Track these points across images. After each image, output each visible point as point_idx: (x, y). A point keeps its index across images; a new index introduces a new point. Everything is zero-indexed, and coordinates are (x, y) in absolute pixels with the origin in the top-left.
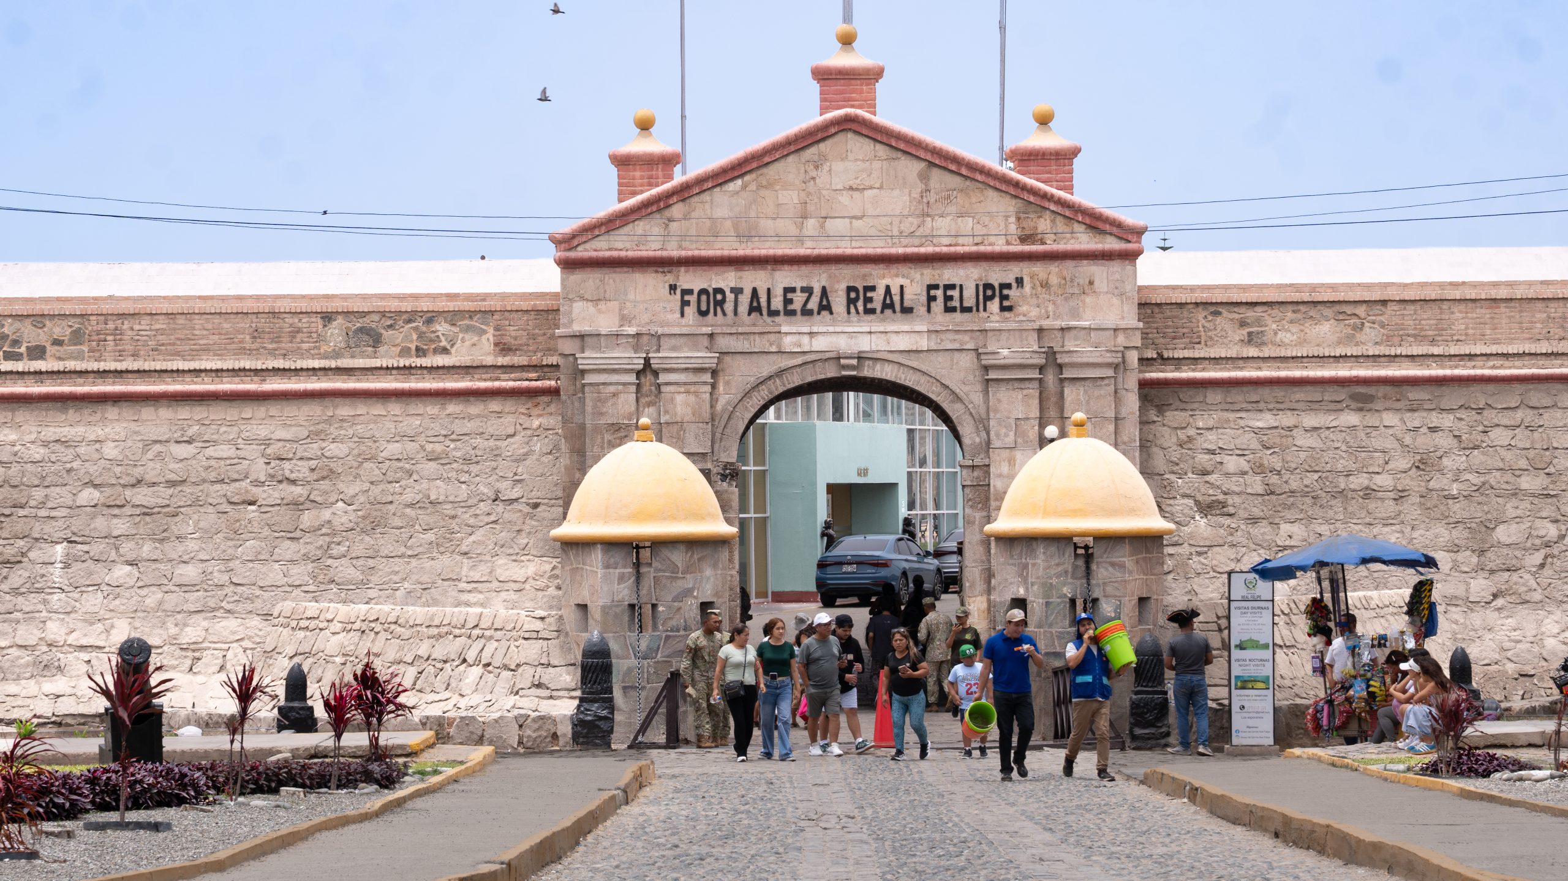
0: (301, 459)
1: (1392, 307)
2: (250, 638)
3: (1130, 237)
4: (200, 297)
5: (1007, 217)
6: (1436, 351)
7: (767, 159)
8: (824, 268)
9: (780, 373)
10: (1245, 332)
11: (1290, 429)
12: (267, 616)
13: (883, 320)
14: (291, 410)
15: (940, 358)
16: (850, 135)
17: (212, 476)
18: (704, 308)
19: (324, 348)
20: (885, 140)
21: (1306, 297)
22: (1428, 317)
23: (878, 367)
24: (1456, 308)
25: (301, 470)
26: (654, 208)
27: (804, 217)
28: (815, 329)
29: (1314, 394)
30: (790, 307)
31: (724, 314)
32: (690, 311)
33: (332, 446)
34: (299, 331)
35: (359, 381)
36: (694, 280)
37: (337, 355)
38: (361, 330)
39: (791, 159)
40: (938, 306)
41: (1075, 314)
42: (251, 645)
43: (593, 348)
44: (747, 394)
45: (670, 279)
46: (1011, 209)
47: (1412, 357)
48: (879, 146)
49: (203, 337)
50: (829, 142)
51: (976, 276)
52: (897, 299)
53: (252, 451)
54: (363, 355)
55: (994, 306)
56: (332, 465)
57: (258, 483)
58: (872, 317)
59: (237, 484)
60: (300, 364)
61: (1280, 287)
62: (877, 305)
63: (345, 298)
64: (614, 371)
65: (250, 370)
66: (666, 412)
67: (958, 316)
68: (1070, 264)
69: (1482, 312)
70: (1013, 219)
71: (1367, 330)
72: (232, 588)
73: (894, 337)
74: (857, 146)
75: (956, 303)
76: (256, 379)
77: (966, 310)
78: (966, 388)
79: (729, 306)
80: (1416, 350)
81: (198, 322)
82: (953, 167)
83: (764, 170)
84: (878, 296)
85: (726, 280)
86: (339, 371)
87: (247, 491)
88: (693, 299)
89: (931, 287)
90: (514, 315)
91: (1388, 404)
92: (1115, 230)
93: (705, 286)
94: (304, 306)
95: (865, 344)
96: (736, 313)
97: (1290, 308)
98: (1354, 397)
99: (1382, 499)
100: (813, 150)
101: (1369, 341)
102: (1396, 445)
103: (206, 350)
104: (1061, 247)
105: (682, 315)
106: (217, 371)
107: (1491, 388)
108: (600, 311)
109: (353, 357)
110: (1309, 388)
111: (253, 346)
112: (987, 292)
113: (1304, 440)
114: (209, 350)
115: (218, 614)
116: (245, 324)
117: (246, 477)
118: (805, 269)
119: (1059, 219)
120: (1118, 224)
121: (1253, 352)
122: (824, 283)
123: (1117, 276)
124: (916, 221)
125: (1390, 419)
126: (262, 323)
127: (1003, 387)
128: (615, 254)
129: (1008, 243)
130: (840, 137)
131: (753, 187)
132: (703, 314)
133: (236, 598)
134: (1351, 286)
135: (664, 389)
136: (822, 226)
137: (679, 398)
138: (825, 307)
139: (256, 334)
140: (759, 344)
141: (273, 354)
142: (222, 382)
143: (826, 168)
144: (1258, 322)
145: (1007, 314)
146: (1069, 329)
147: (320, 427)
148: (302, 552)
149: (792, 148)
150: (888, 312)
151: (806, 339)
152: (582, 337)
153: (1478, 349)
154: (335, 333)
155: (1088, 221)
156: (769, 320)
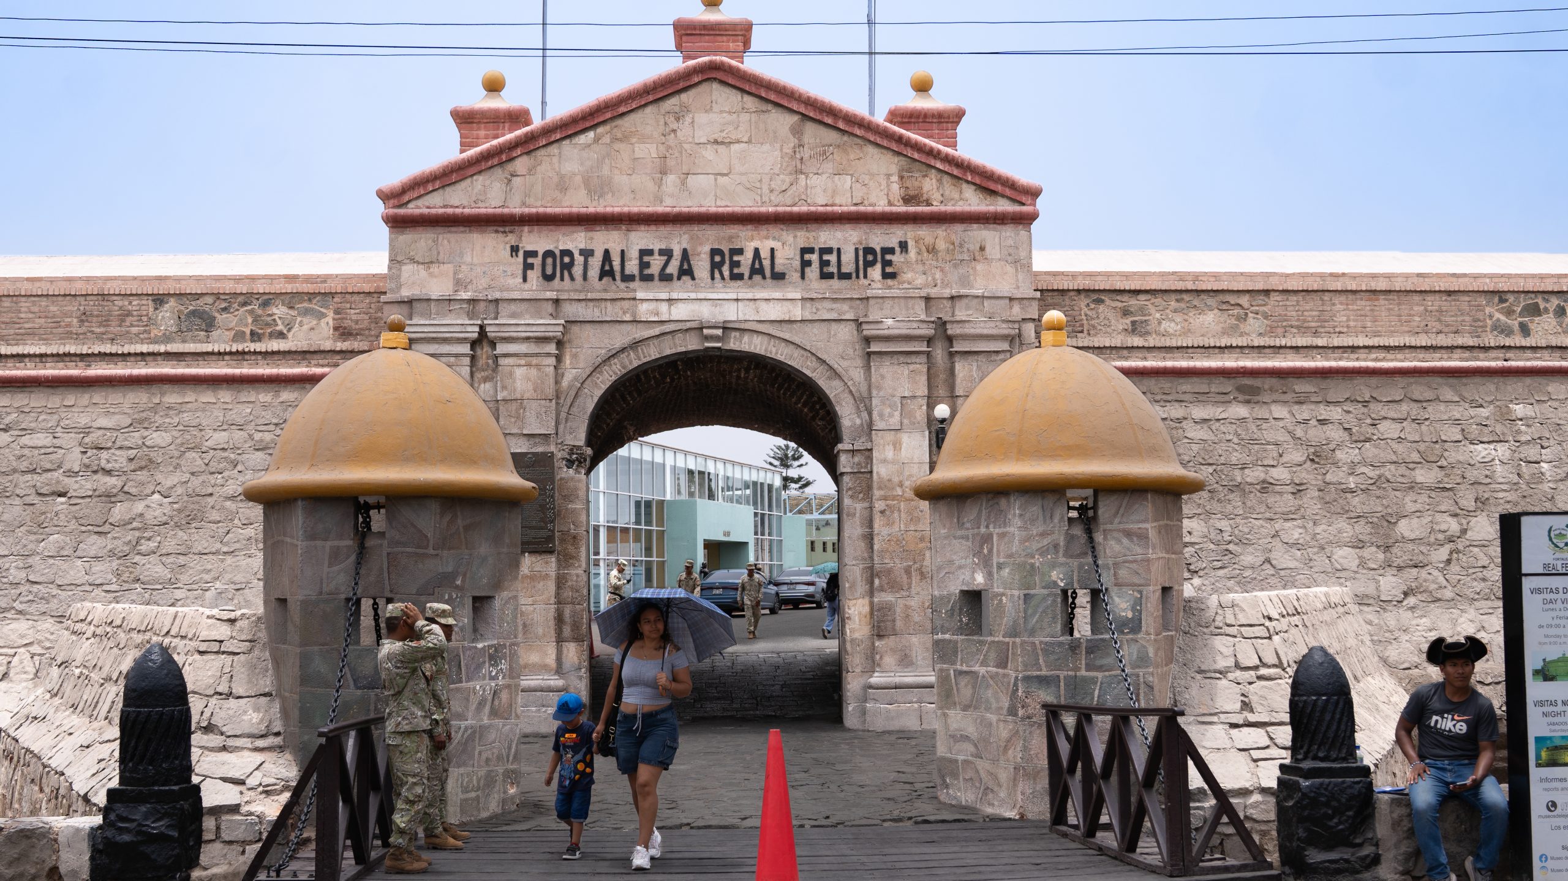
0: (120, 448)
1: (1275, 297)
2: (40, 642)
3: (1024, 199)
4: (28, 279)
5: (888, 176)
6: (1320, 342)
7: (622, 109)
8: (685, 228)
9: (635, 345)
10: (1128, 321)
11: (1179, 421)
12: (61, 618)
13: (752, 286)
14: (115, 397)
15: (816, 329)
16: (715, 86)
17: (24, 465)
18: (549, 271)
19: (155, 332)
20: (753, 90)
21: (1190, 286)
22: (1310, 308)
23: (746, 338)
24: (1337, 299)
25: (119, 461)
26: (495, 161)
27: (664, 172)
28: (675, 296)
29: (1200, 385)
30: (647, 272)
31: (572, 279)
32: (534, 275)
33: (155, 435)
34: (129, 314)
35: (188, 366)
36: (538, 241)
37: (167, 339)
38: (193, 313)
39: (649, 110)
40: (813, 272)
41: (965, 281)
42: (39, 650)
43: (422, 315)
44: (597, 369)
45: (512, 239)
46: (894, 169)
47: (1296, 348)
48: (747, 98)
49: (29, 320)
50: (692, 93)
51: (855, 240)
52: (767, 263)
53: (68, 440)
54: (195, 340)
55: (876, 272)
56: (152, 454)
57: (71, 473)
58: (739, 283)
59: (49, 475)
60: (127, 349)
61: (1163, 274)
62: (745, 269)
63: (178, 279)
64: (445, 341)
65: (75, 355)
66: (504, 388)
67: (835, 283)
68: (959, 228)
69: (1362, 304)
70: (895, 178)
71: (1250, 320)
72: (28, 586)
73: (763, 305)
74: (722, 98)
75: (833, 269)
76: (80, 364)
77: (846, 276)
78: (845, 364)
79: (577, 270)
80: (1301, 341)
81: (24, 304)
82: (829, 120)
83: (619, 122)
84: (746, 259)
85: (575, 240)
86: (168, 356)
87: (58, 482)
88: (537, 261)
89: (805, 251)
90: (356, 297)
91: (1276, 396)
92: (1008, 192)
93: (551, 247)
94: (135, 288)
95: (731, 313)
96: (585, 277)
97: (1173, 296)
98: (1240, 389)
99: (1280, 493)
100: (674, 101)
101: (1253, 331)
102: (1288, 438)
103: (32, 334)
104: (949, 208)
105: (525, 279)
106: (41, 356)
107: (1374, 381)
108: (431, 275)
109: (184, 341)
110: (1195, 379)
111: (80, 331)
112: (868, 256)
113: (1196, 433)
114: (34, 334)
115: (9, 615)
116: (72, 307)
117: (60, 467)
118: (664, 230)
119: (946, 178)
120: (1010, 184)
121: (1137, 341)
122: (685, 245)
123: (1010, 242)
124: (788, 179)
125: (1279, 411)
126: (91, 305)
127: (887, 361)
128: (450, 211)
129: (890, 204)
130: (705, 87)
131: (607, 139)
132: (548, 278)
133: (31, 597)
134: (1234, 275)
135: (502, 361)
136: (683, 183)
137: (519, 372)
138: (686, 271)
139: (84, 317)
140: (611, 312)
141: (100, 338)
142: (45, 368)
143: (688, 119)
144: (1142, 310)
145: (890, 282)
146: (960, 297)
147: (144, 415)
148: (109, 547)
149: (651, 98)
150: (757, 278)
151: (664, 307)
152: (410, 302)
153: (1361, 341)
154: (166, 317)
155: (978, 180)
156: (623, 285)
